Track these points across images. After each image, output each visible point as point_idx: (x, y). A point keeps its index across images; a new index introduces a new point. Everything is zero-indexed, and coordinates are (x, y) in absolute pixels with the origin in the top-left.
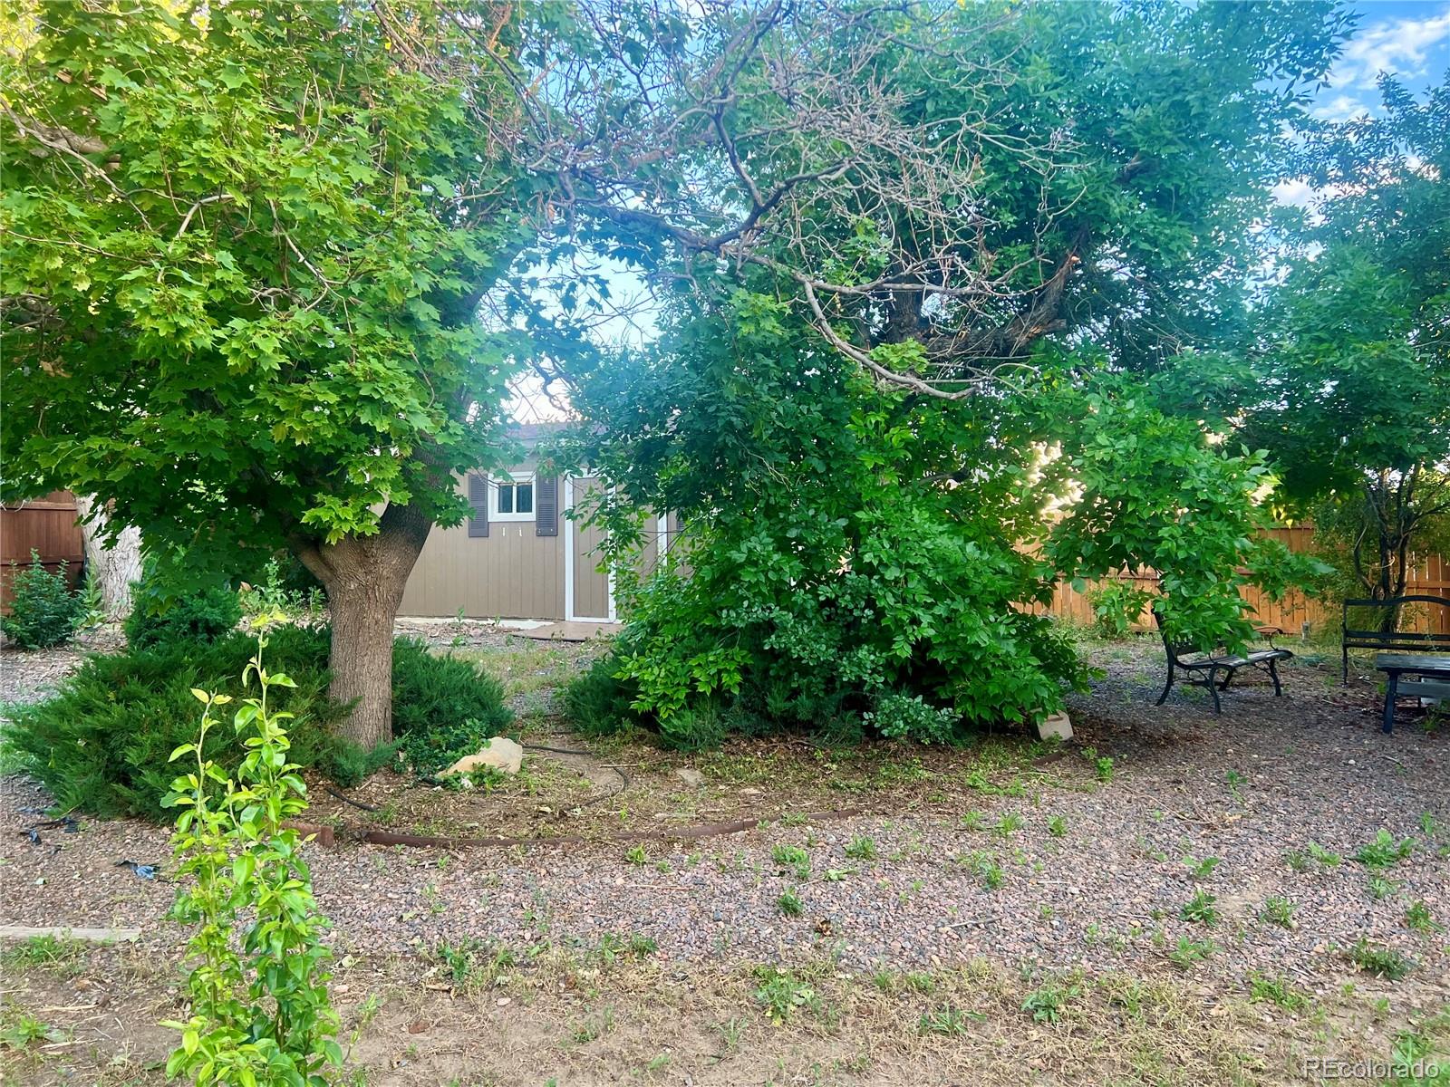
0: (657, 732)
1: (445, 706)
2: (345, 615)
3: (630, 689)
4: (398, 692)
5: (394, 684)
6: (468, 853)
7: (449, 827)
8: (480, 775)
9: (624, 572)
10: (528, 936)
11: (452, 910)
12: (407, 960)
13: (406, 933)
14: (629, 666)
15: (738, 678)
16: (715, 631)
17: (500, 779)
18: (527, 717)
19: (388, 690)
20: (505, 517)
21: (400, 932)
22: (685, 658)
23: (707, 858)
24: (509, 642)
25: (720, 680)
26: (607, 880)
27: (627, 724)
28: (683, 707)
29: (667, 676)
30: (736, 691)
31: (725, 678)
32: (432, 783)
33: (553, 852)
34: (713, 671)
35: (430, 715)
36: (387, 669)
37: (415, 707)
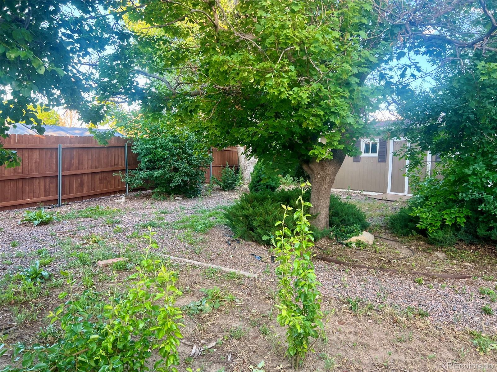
0: (427, 237)
1: (347, 219)
2: (316, 186)
3: (417, 220)
4: (331, 213)
5: (330, 209)
6: (356, 269)
7: (349, 259)
8: (359, 243)
9: (414, 177)
10: (378, 301)
11: (351, 287)
12: (337, 300)
13: (335, 292)
14: (416, 211)
15: (464, 220)
16: (454, 201)
17: (365, 246)
18: (374, 226)
19: (328, 211)
20: (367, 155)
21: (334, 291)
22: (440, 210)
23: (449, 287)
24: (366, 199)
25: (456, 220)
26: (408, 287)
27: (414, 233)
28: (438, 229)
29: (432, 217)
30: (463, 225)
31: (458, 220)
32: (342, 244)
33: (387, 274)
34: (453, 216)
35: (341, 221)
36: (328, 204)
37: (337, 218)
